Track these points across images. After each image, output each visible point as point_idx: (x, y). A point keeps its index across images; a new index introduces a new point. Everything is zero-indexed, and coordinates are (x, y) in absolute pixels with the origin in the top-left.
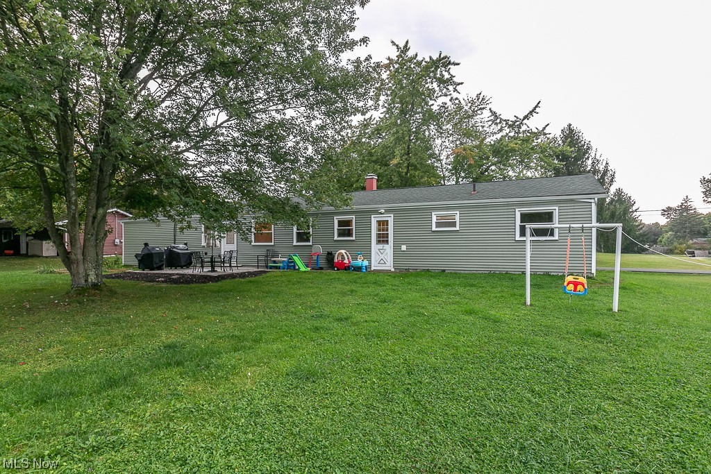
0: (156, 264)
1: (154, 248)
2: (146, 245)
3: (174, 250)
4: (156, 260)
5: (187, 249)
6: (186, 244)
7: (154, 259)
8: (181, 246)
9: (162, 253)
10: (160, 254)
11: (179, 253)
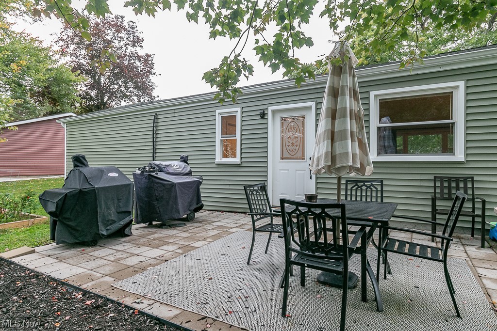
0: (108, 223)
1: (101, 172)
2: (79, 161)
3: (161, 175)
4: (107, 210)
5: (189, 173)
6: (185, 160)
7: (101, 210)
8: (176, 165)
9: (128, 186)
10: (120, 191)
11: (173, 185)
